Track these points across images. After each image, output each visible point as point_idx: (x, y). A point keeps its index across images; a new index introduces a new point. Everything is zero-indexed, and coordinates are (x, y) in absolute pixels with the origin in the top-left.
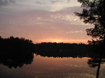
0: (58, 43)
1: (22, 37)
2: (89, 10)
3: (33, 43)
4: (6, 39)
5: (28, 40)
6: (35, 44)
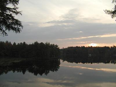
3: (59, 48)
4: (30, 45)
5: (54, 45)
6: (61, 49)
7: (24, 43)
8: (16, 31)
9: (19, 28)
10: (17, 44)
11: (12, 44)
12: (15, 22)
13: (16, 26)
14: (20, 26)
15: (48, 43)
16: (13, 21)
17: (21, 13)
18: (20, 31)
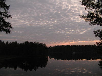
0: (71, 46)
1: (36, 42)
2: (94, 12)
4: (21, 44)
5: (42, 44)
6: (49, 47)
7: (16, 42)
8: (7, 32)
9: (9, 30)
10: (9, 43)
11: (5, 43)
12: (6, 24)
13: (7, 28)
14: (10, 28)
15: (37, 42)
16: (4, 24)
17: (11, 17)
18: (10, 32)
